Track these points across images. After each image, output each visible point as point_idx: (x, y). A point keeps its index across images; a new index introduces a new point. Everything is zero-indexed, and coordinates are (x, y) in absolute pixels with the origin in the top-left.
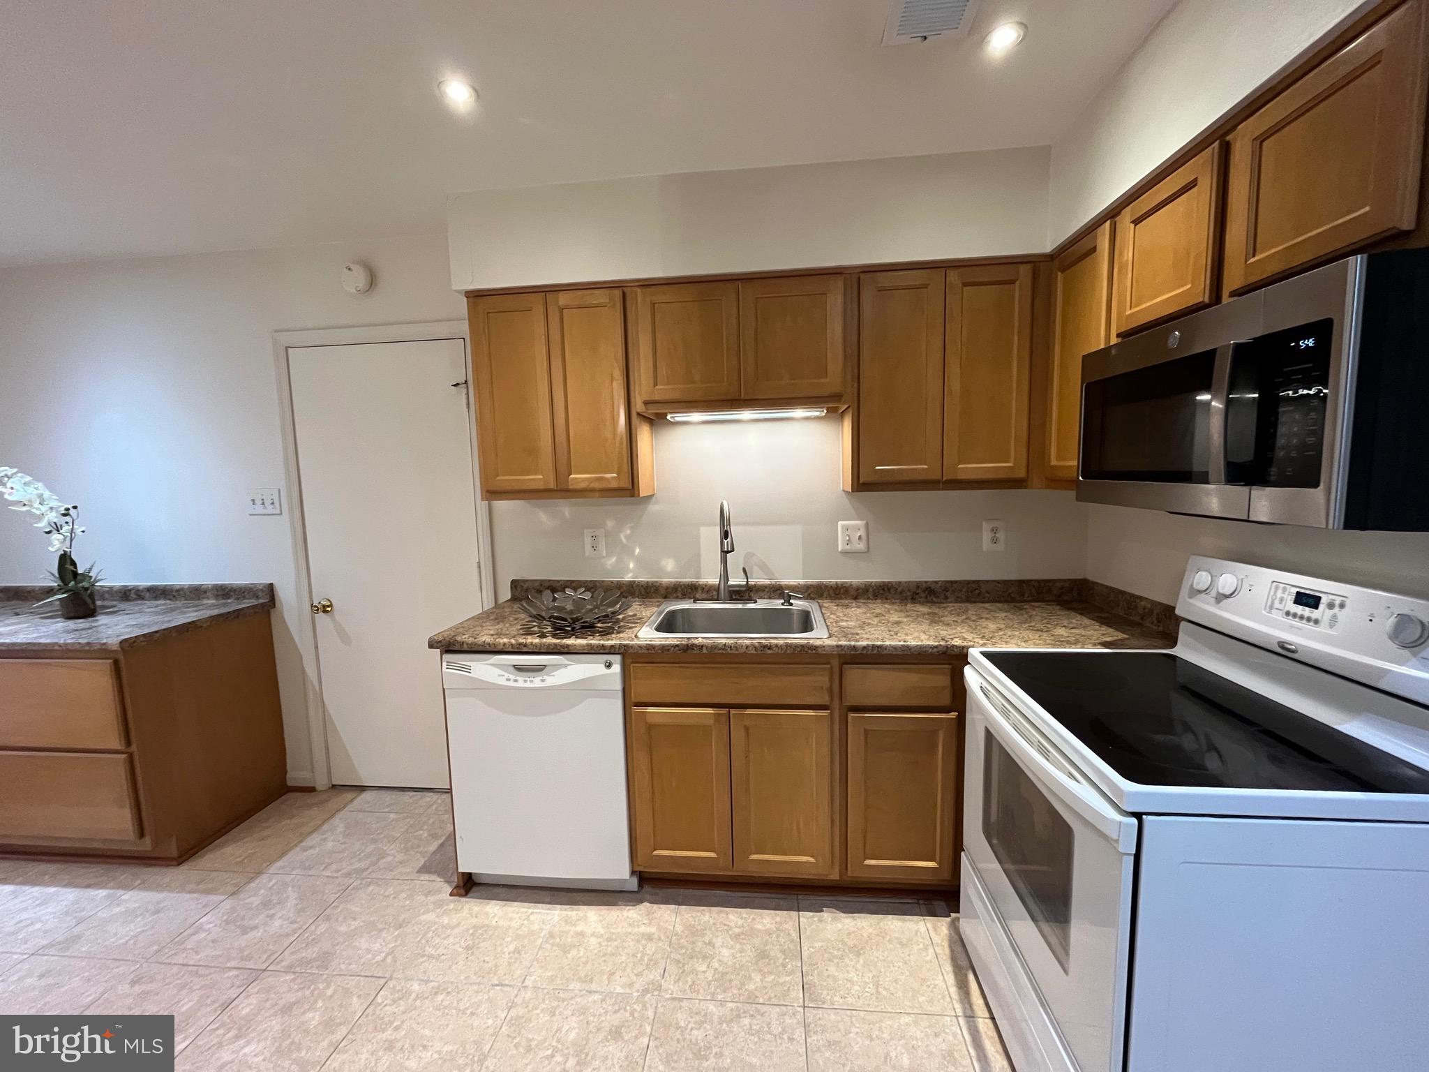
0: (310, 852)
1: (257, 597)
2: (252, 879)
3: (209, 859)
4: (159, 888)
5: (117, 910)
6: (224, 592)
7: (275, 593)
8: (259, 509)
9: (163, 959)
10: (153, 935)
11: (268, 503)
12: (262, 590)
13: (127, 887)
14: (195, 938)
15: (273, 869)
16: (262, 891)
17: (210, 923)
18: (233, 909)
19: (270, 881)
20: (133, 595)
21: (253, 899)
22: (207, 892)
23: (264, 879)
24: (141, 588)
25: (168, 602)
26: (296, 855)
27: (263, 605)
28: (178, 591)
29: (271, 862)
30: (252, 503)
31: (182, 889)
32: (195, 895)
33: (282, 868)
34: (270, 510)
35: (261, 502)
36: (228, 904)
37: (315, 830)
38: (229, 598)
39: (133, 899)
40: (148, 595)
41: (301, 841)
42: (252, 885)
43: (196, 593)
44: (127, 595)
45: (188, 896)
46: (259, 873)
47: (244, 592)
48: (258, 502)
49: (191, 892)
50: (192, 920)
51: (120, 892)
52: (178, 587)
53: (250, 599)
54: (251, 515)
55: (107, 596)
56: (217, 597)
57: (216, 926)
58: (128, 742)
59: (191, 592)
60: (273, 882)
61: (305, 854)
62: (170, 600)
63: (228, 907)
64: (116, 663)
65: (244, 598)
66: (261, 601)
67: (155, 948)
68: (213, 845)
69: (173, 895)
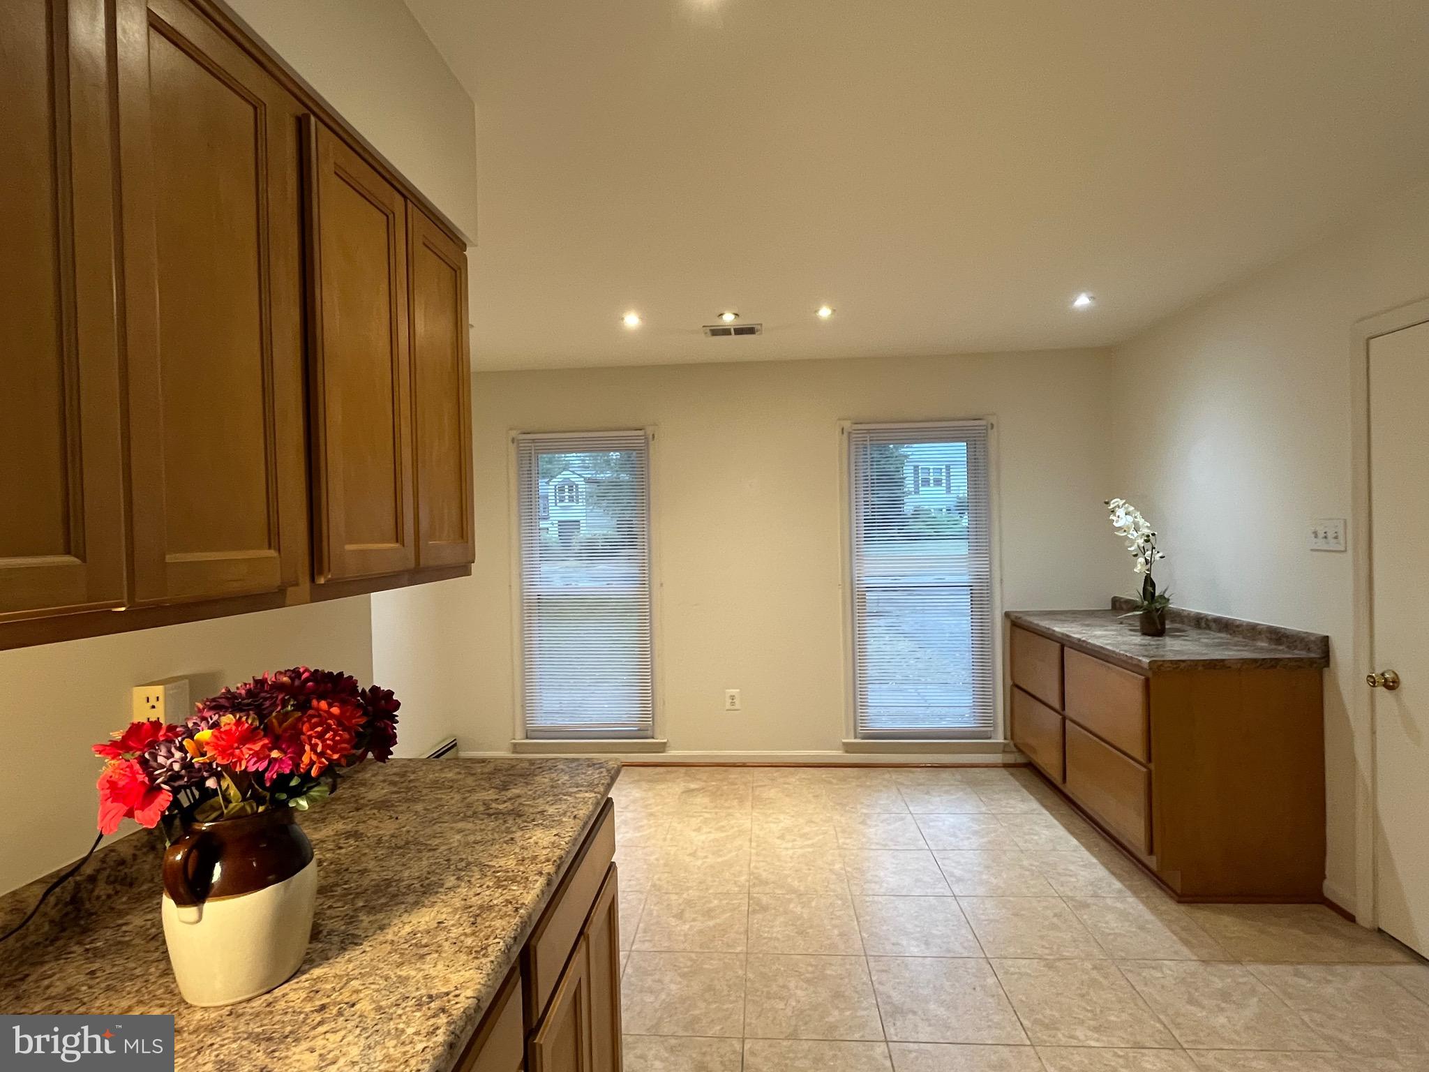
0: (1303, 982)
1: (1309, 649)
2: (1227, 962)
3: (1204, 916)
4: (1154, 910)
5: (1119, 905)
6: (1277, 636)
7: (1331, 649)
8: (1321, 544)
9: (1122, 968)
10: (1128, 943)
11: (1331, 535)
12: (1314, 642)
13: (1136, 893)
14: (1153, 972)
15: (1251, 968)
16: (1229, 980)
17: (1171, 970)
18: (1193, 974)
19: (1244, 976)
20: (1203, 624)
21: (1216, 980)
22: (1186, 942)
23: (1238, 970)
24: (1210, 618)
25: (1229, 636)
26: (1283, 972)
27: (1312, 662)
28: (1238, 626)
29: (1257, 960)
30: (1313, 536)
31: (1169, 924)
32: (1175, 938)
33: (1263, 973)
34: (1332, 545)
35: (1324, 535)
36: (1193, 966)
37: (1326, 964)
38: (1280, 644)
39: (1133, 904)
40: (1213, 625)
41: (1299, 963)
42: (1225, 967)
43: (1253, 632)
44: (1200, 623)
45: (1169, 933)
46: (1238, 962)
47: (1295, 641)
48: (1321, 535)
49: (1173, 932)
50: (1159, 956)
51: (1128, 893)
52: (1238, 623)
53: (1301, 650)
54: (1312, 550)
55: (1186, 620)
56: (1270, 640)
57: (1172, 975)
58: (1149, 759)
59: (1248, 630)
60: (1245, 980)
61: (1296, 979)
62: (1231, 634)
63: (1193, 968)
64: (1147, 680)
65: (1296, 648)
66: (1312, 655)
67: (1123, 954)
68: (1217, 905)
69: (1159, 924)
